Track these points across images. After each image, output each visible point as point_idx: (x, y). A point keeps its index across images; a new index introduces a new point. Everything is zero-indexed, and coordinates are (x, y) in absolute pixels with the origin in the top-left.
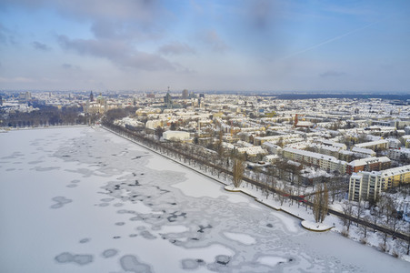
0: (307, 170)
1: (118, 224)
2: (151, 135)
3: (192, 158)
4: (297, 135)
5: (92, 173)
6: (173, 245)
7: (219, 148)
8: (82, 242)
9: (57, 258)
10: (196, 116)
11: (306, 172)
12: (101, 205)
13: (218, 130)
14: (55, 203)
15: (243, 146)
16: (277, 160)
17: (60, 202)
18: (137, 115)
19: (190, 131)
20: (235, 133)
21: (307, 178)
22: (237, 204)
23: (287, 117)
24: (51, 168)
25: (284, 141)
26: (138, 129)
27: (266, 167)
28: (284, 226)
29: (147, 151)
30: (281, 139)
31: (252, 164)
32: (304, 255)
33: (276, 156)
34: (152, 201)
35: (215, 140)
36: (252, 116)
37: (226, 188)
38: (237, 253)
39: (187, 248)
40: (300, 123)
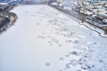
0: (105, 20)
1: (51, 30)
2: (60, 8)
3: (71, 15)
4: (104, 9)
5: (45, 17)
6: (64, 37)
7: (79, 12)
8: (43, 34)
9: (37, 37)
10: (73, 3)
11: (104, 20)
12: (47, 25)
13: (79, 7)
14: (37, 24)
15: (86, 12)
16: (96, 16)
17: (38, 24)
18: (57, 2)
19: (71, 7)
20: (84, 8)
21: (104, 22)
22: (82, 28)
23: (102, 3)
24: (35, 16)
25: (99, 11)
26: (57, 6)
27: (92, 18)
28: (95, 35)
29: (59, 12)
30: (98, 10)
31: (88, 17)
32: (99, 42)
33: (96, 15)
34: (60, 25)
35: (78, 10)
36: (90, 3)
37: (80, 23)
38: (81, 40)
39: (68, 37)
40: (106, 5)
